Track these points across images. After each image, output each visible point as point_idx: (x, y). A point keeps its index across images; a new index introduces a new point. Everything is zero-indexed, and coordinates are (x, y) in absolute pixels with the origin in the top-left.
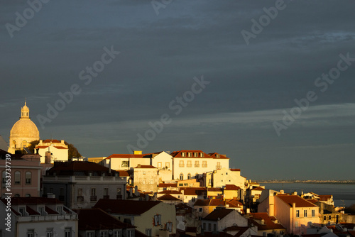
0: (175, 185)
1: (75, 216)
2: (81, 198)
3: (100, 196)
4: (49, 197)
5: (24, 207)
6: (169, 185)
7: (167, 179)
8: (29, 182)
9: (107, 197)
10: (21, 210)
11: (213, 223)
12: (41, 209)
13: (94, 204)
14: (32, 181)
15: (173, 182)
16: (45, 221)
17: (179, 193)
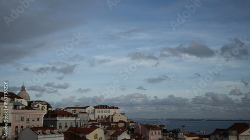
0: (96, 121)
1: (63, 135)
2: (61, 127)
3: (69, 126)
4: (50, 126)
5: (41, 131)
6: (93, 121)
7: (92, 118)
8: (38, 119)
9: (71, 126)
10: (39, 133)
11: (115, 138)
12: (48, 132)
13: (67, 129)
14: (40, 119)
15: (95, 119)
16: (50, 137)
17: (98, 124)
